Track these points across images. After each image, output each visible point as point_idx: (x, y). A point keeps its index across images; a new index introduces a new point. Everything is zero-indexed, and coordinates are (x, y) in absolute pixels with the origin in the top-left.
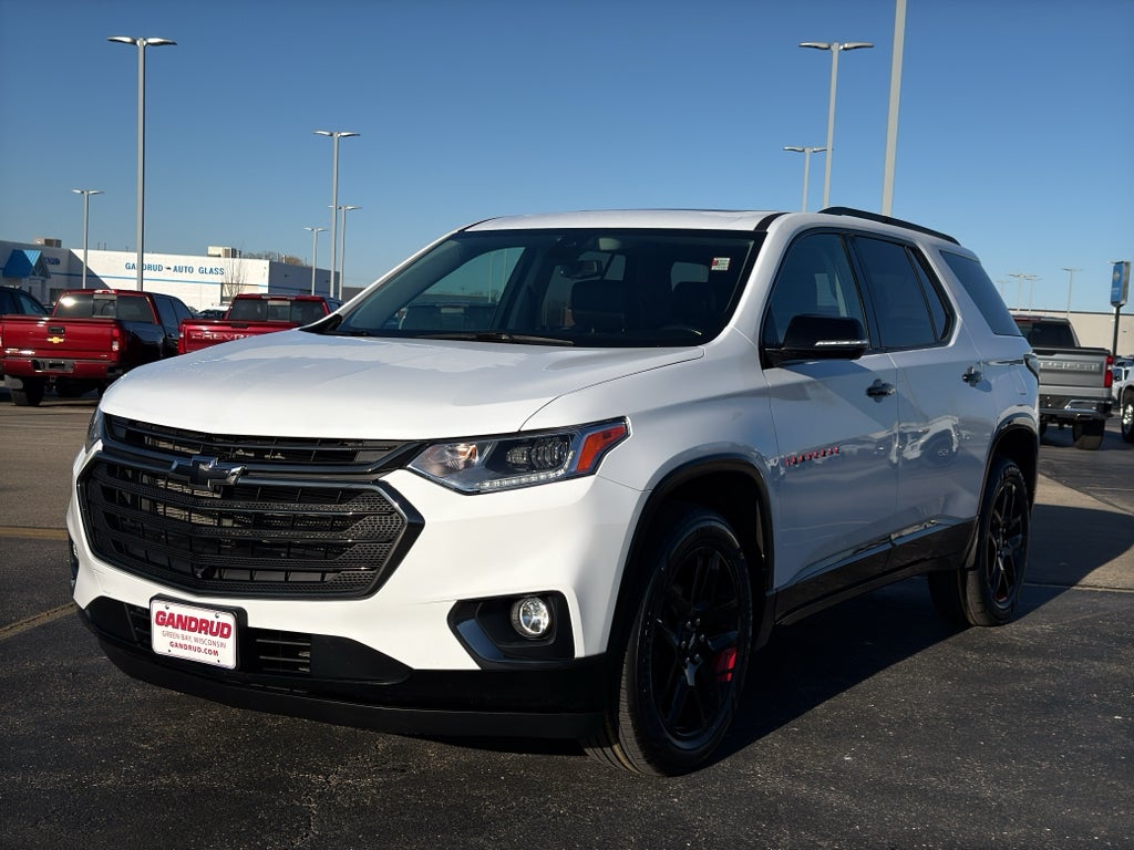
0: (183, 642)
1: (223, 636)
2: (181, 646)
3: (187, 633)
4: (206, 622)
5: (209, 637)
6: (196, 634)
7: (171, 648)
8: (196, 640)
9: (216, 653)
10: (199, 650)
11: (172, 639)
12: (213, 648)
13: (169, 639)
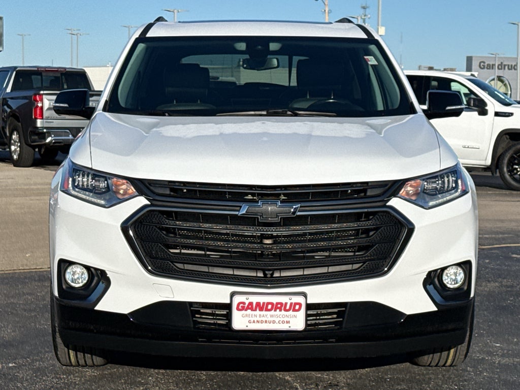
0: (260, 319)
1: (294, 310)
2: (258, 322)
3: (264, 313)
4: (281, 304)
5: (283, 312)
6: (272, 312)
7: (248, 324)
8: (272, 316)
9: (288, 322)
10: (274, 322)
11: (251, 319)
12: (286, 319)
13: (247, 319)
